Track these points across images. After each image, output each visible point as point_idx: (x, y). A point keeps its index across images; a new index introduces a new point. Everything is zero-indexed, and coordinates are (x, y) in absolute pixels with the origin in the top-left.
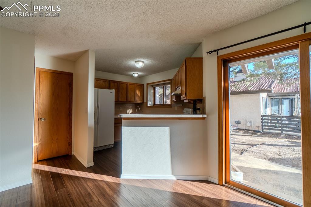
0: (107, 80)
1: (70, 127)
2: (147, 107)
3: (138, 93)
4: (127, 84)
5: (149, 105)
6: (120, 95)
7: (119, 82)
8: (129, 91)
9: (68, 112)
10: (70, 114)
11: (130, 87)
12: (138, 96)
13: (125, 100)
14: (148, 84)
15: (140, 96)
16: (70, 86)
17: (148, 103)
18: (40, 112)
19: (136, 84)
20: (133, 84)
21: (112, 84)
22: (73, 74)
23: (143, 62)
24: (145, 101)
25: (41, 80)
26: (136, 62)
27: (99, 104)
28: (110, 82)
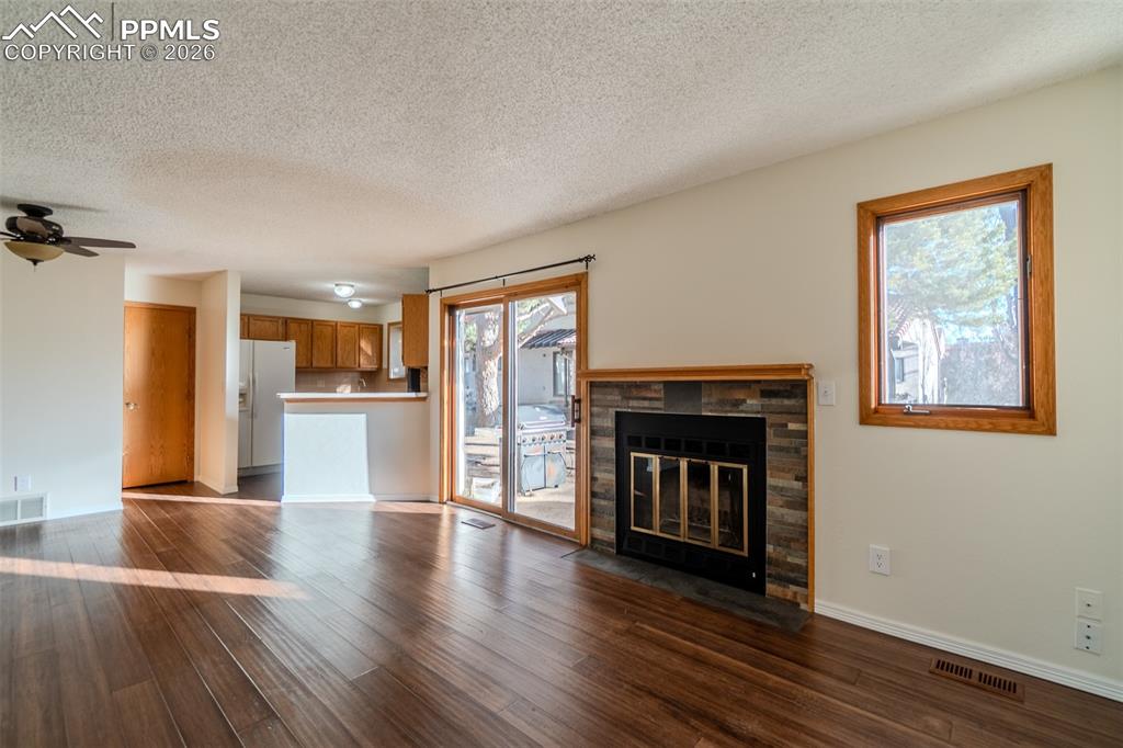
0: (279, 318)
1: (191, 423)
2: (390, 380)
3: (366, 346)
4: (334, 326)
5: (392, 377)
6: (315, 352)
7: (312, 321)
8: (339, 343)
9: (186, 391)
10: (190, 396)
11: (342, 332)
12: (366, 354)
13: (329, 365)
14: (390, 324)
15: (370, 352)
16: (190, 336)
17: (392, 371)
18: (127, 390)
19: (359, 324)
20: (352, 325)
21: (293, 327)
22: (198, 311)
23: (352, 286)
24: (385, 366)
25: (127, 324)
26: (337, 285)
27: (257, 375)
28: (286, 321)
